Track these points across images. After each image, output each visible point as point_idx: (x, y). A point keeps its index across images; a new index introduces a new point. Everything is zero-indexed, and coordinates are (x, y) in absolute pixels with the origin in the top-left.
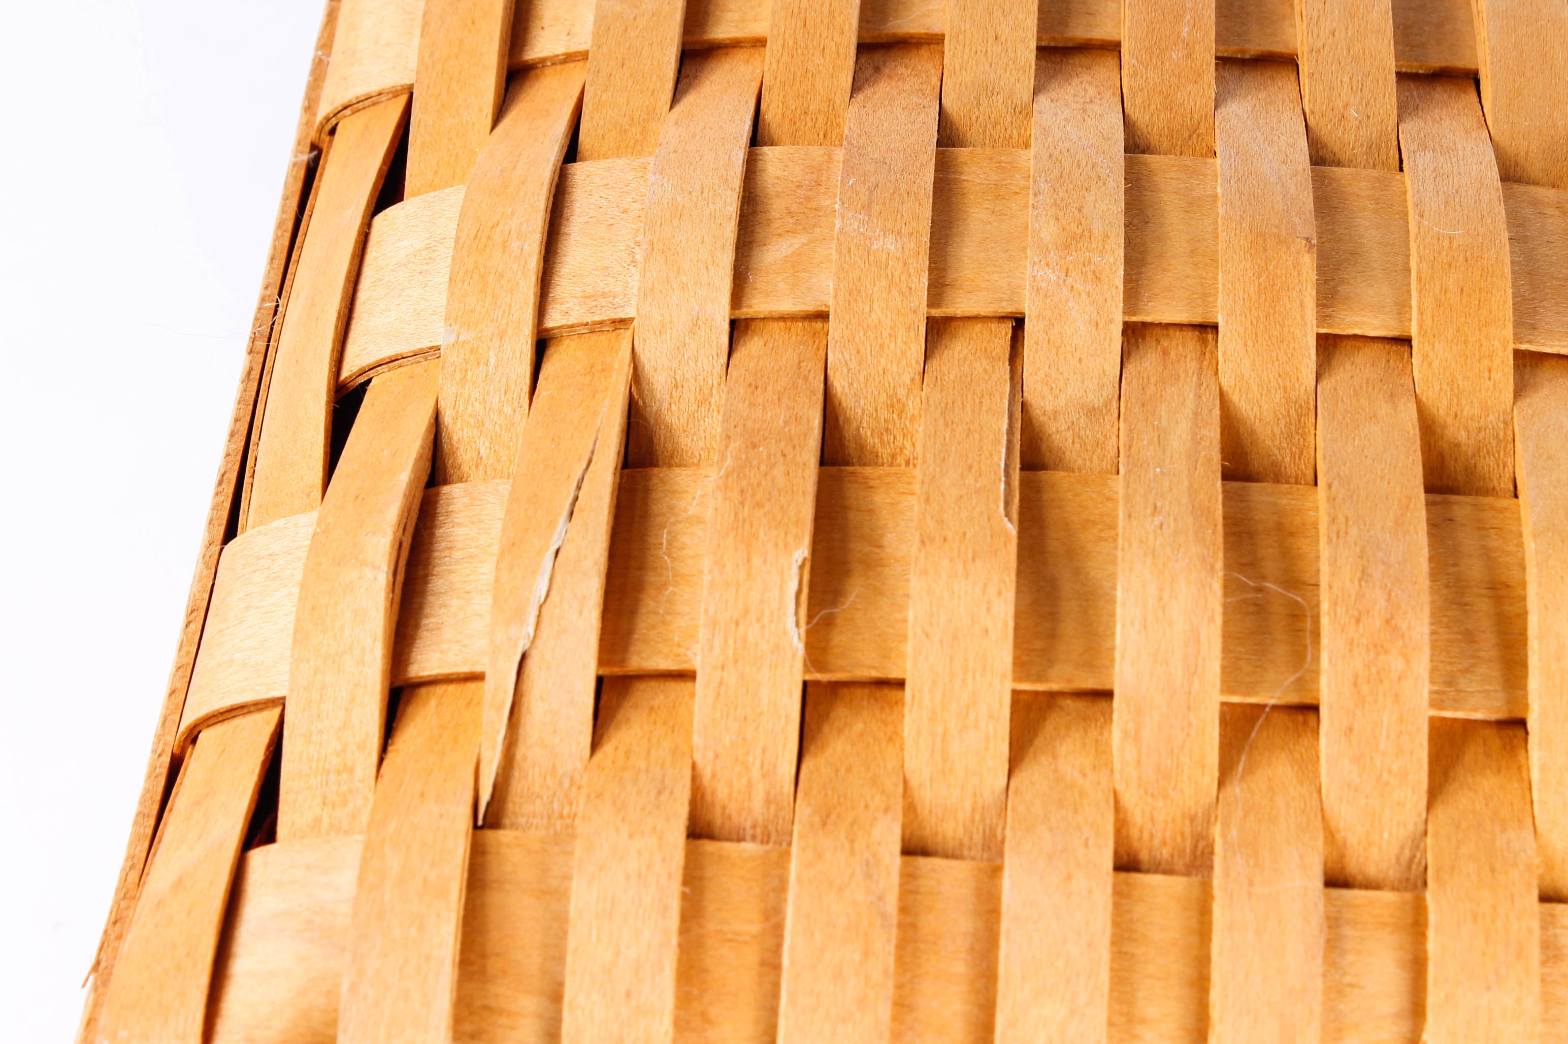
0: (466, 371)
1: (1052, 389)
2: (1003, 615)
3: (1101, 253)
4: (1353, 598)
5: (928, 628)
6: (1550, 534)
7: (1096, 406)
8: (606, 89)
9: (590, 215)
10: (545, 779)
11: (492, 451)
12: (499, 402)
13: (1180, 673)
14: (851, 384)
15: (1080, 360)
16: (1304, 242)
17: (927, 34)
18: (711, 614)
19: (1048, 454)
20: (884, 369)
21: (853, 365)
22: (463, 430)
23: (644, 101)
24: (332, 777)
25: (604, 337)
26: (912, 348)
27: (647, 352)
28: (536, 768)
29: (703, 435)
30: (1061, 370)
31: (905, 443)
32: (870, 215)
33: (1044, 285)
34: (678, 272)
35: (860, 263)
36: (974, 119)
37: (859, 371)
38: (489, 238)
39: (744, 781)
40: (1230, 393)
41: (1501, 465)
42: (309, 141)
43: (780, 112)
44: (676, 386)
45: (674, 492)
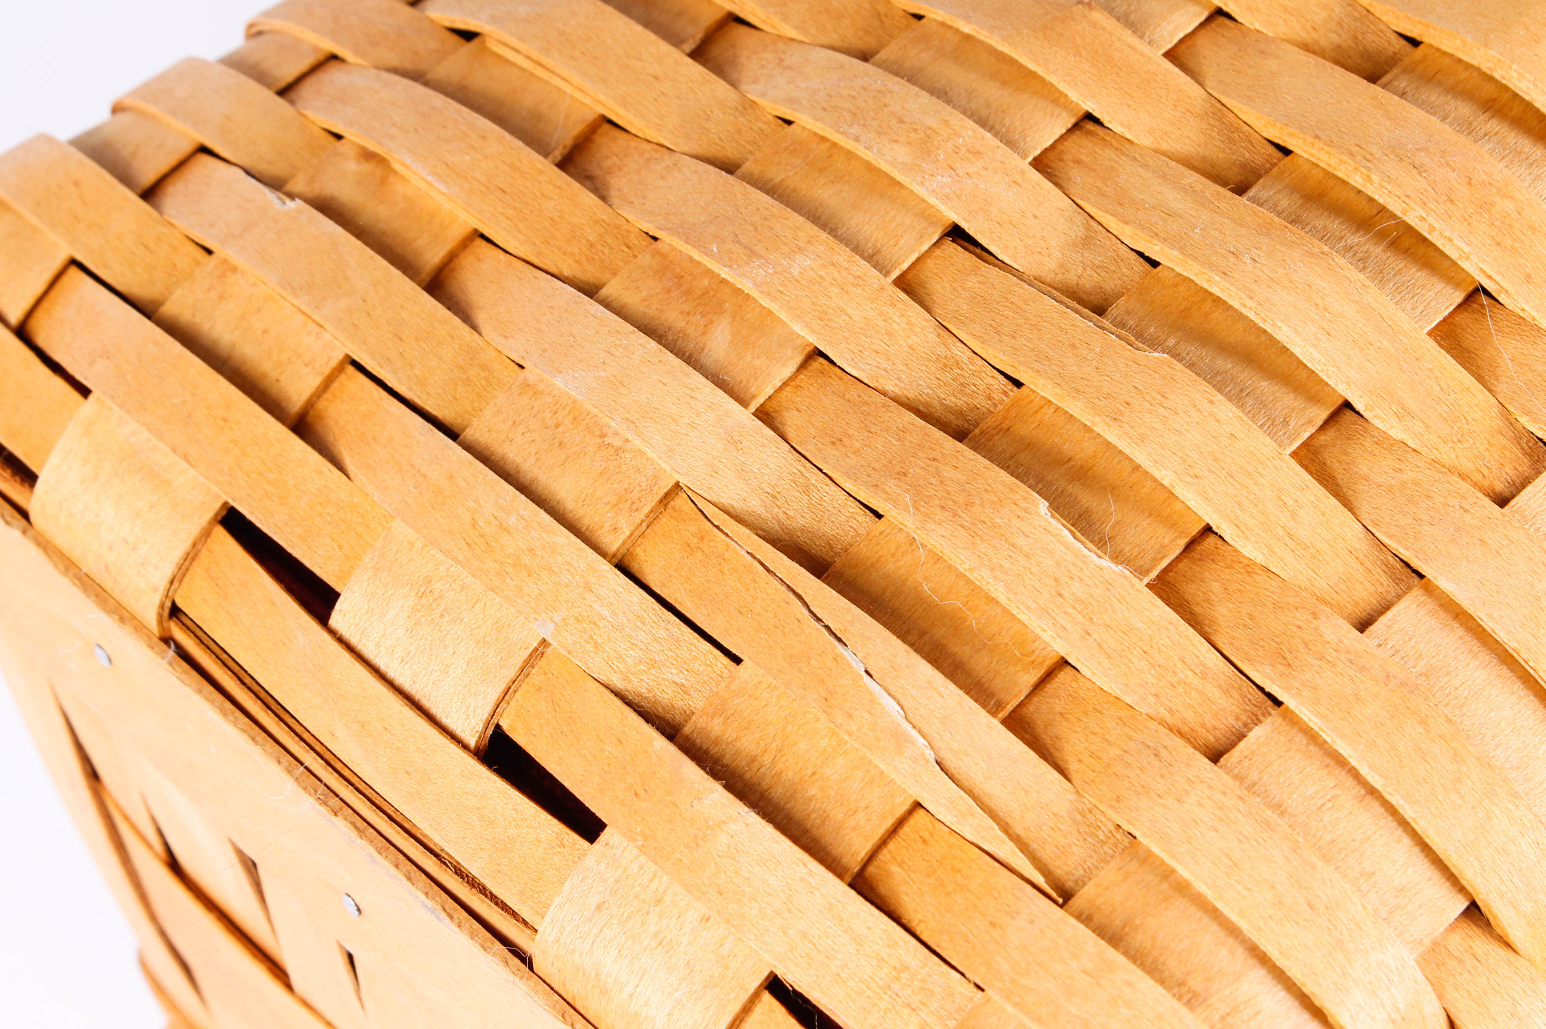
0: (592, 638)
1: (1040, 253)
2: (1230, 414)
3: (957, 134)
4: (1430, 189)
5: (1192, 472)
6: (1492, 37)
7: (1083, 237)
8: (412, 367)
9: (533, 452)
10: (1060, 830)
11: (685, 672)
12: (647, 634)
13: (1385, 342)
14: (899, 379)
15: (1035, 217)
16: (1080, 6)
17: (588, 126)
18: (1034, 606)
19: (1092, 297)
20: (910, 347)
21: (885, 364)
22: (642, 680)
23: (453, 348)
24: (896, 987)
25: (664, 520)
26: (910, 314)
27: (723, 495)
28: (1044, 828)
29: (836, 512)
30: (1031, 235)
31: (985, 381)
32: (762, 257)
33: (948, 190)
34: (674, 420)
35: (799, 293)
36: (718, 141)
37: (893, 364)
38: (482, 536)
39: (1194, 694)
40: (1158, 146)
41: (1380, 34)
42: (156, 640)
43: (571, 262)
44: (774, 497)
45: (872, 565)
